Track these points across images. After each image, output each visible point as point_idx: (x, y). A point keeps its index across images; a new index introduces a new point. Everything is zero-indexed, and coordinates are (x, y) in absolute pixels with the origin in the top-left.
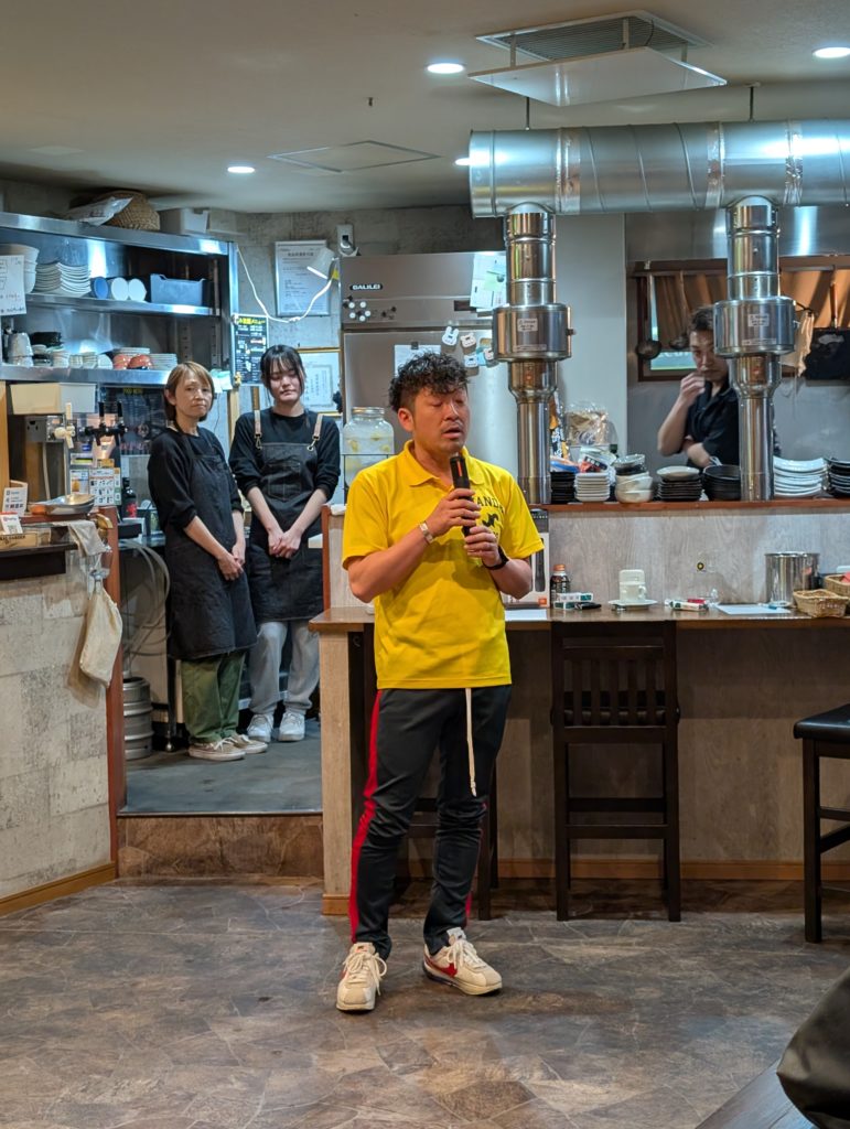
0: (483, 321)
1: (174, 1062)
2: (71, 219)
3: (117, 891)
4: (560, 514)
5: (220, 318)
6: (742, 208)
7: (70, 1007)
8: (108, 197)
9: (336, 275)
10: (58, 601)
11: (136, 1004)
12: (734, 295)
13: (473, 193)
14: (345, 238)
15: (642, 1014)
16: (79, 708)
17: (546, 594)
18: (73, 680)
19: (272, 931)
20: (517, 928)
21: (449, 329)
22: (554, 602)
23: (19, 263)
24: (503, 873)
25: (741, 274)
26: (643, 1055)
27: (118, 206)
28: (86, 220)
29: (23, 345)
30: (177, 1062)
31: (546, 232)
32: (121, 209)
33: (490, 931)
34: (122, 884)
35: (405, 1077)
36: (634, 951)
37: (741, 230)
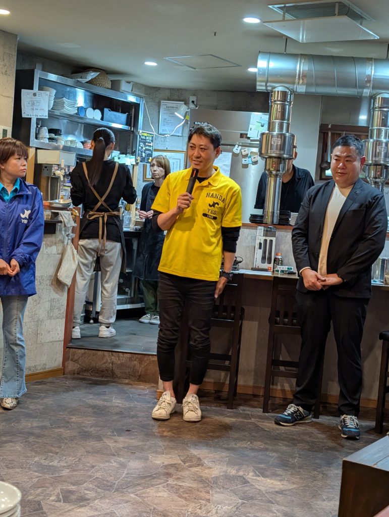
0: (253, 144)
1: (86, 452)
2: (72, 78)
3: (63, 381)
4: (282, 230)
5: (133, 131)
6: (379, 98)
7: (41, 425)
8: (89, 71)
9: (188, 118)
10: (51, 246)
11: (70, 427)
12: (372, 137)
13: (257, 79)
14: (193, 102)
15: (300, 455)
16: (55, 296)
17: (271, 265)
18: (53, 282)
19: (133, 404)
20: (244, 414)
21: (237, 146)
22: (275, 269)
23: (47, 95)
24: (239, 391)
25: (376, 128)
26: (300, 471)
27: (94, 75)
28: (78, 80)
29: (45, 132)
30: (88, 452)
31: (289, 100)
32: (94, 77)
33: (232, 414)
34: (66, 378)
35: (190, 469)
36: (297, 428)
37: (378, 108)
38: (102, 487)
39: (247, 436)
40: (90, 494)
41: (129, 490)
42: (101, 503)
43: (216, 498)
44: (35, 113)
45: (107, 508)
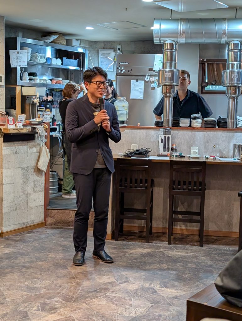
0: (156, 74)
1: (57, 276)
2: (41, 40)
3: (45, 230)
4: (175, 130)
5: (82, 70)
6: (232, 44)
7: (30, 260)
8: (52, 35)
9: (116, 60)
10: (32, 148)
11: (48, 260)
12: (228, 69)
13: (154, 36)
14: (119, 49)
15: (190, 271)
16: (37, 178)
17: (169, 152)
18: (35, 170)
20: (156, 246)
21: (147, 76)
22: (172, 155)
23: (26, 52)
24: (153, 231)
25: (231, 63)
26: (189, 283)
28: (45, 41)
29: (26, 76)
30: (58, 277)
31: (175, 48)
32: (55, 38)
33: (148, 246)
34: (47, 228)
35: (121, 285)
36: (189, 254)
37: (231, 50)
38: (66, 300)
39: (157, 261)
40: (58, 305)
41: (82, 301)
42: (64, 310)
43: (135, 303)
44: (19, 64)
45: (68, 313)
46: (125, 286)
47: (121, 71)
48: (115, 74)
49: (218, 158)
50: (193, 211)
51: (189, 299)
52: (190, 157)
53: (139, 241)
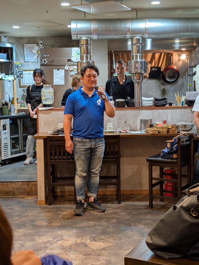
0: (74, 64)
5: (11, 62)
6: (135, 39)
9: (39, 52)
12: (133, 59)
13: (72, 34)
14: (41, 44)
15: (112, 226)
19: (25, 209)
21: (66, 66)
25: (135, 54)
26: (113, 235)
31: (89, 44)
35: (57, 242)
36: (110, 211)
37: (135, 44)
39: (85, 219)
43: (71, 257)
46: (61, 243)
47: (45, 62)
48: (40, 65)
49: (129, 131)
50: (111, 175)
51: (126, 255)
52: (106, 132)
53: (69, 204)
